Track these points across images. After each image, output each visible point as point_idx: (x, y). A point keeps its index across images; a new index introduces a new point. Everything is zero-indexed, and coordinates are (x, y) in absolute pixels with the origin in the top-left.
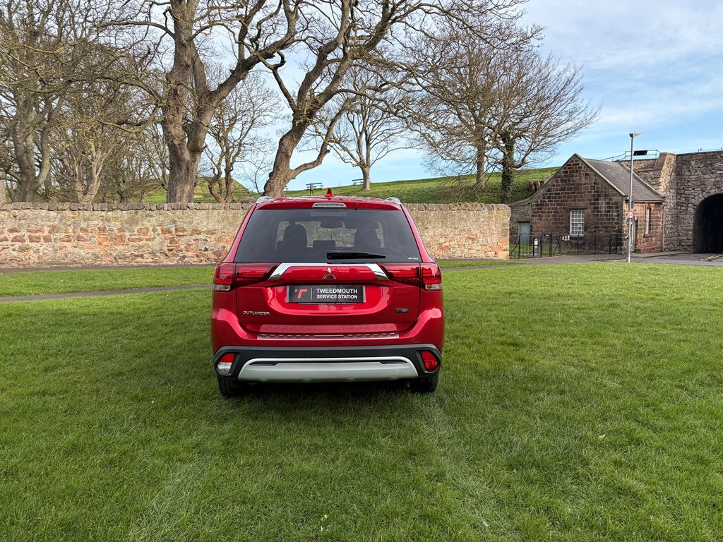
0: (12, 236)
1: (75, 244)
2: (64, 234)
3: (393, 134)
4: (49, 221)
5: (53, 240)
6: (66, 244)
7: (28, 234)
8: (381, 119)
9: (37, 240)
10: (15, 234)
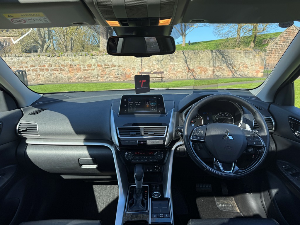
0: (32, 68)
1: (59, 72)
2: (54, 68)
4: (47, 61)
5: (50, 70)
6: (55, 72)
7: (39, 67)
9: (43, 70)
10: (34, 68)
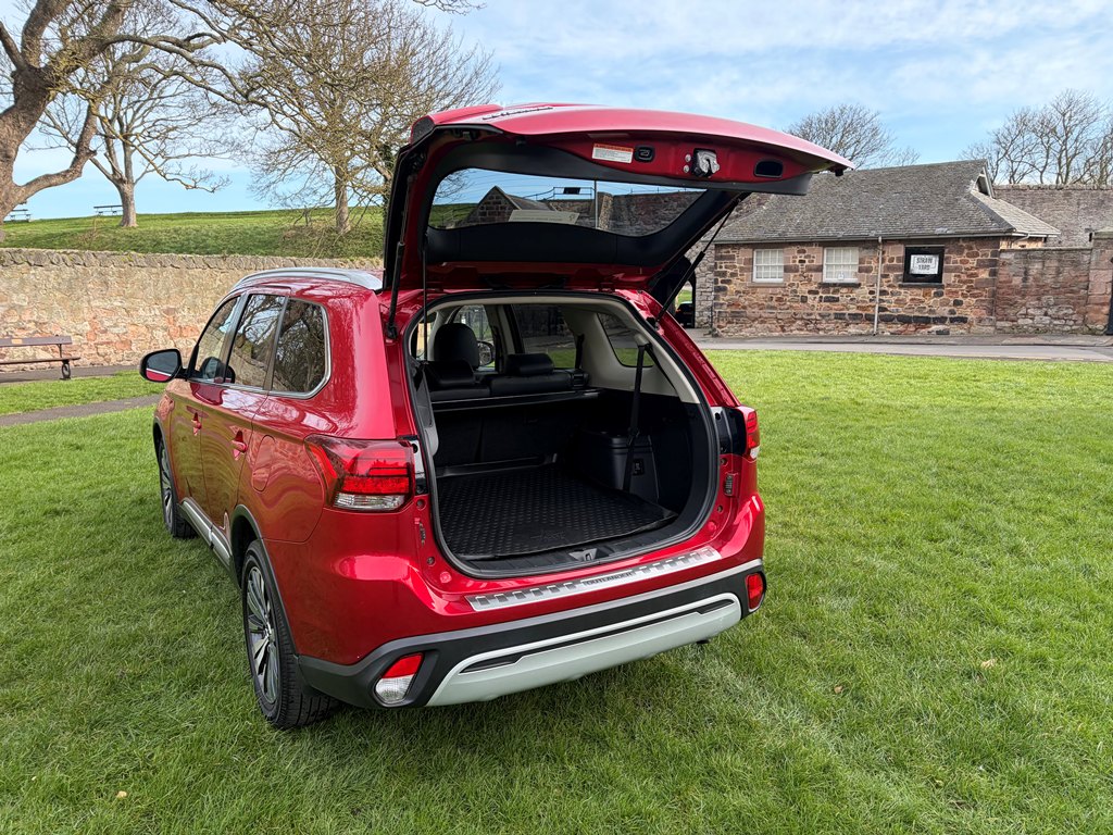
3: (175, 128)
8: (149, 99)
